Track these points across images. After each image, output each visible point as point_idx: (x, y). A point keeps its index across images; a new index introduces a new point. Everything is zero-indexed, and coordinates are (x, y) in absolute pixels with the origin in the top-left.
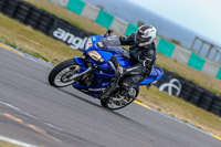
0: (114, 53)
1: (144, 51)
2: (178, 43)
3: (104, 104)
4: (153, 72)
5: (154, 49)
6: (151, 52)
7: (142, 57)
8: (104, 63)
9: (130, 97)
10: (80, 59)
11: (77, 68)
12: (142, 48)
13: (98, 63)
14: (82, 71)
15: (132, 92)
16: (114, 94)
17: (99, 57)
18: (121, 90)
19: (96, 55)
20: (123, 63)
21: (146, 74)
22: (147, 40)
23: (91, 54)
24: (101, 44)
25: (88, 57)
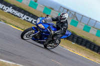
0: (49, 25)
1: (63, 24)
2: (53, 9)
3: (45, 47)
4: (67, 33)
5: (67, 23)
6: (66, 24)
7: (62, 26)
8: (45, 29)
9: (56, 44)
10: (35, 28)
11: (34, 31)
12: (62, 22)
13: (43, 29)
14: (35, 32)
15: (57, 41)
16: (49, 42)
17: (43, 27)
18: (53, 41)
19: (41, 26)
20: (53, 29)
21: (64, 34)
22: (64, 19)
23: (39, 25)
24: (44, 21)
25: (38, 26)
